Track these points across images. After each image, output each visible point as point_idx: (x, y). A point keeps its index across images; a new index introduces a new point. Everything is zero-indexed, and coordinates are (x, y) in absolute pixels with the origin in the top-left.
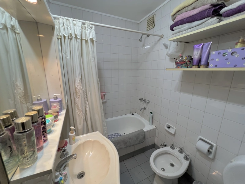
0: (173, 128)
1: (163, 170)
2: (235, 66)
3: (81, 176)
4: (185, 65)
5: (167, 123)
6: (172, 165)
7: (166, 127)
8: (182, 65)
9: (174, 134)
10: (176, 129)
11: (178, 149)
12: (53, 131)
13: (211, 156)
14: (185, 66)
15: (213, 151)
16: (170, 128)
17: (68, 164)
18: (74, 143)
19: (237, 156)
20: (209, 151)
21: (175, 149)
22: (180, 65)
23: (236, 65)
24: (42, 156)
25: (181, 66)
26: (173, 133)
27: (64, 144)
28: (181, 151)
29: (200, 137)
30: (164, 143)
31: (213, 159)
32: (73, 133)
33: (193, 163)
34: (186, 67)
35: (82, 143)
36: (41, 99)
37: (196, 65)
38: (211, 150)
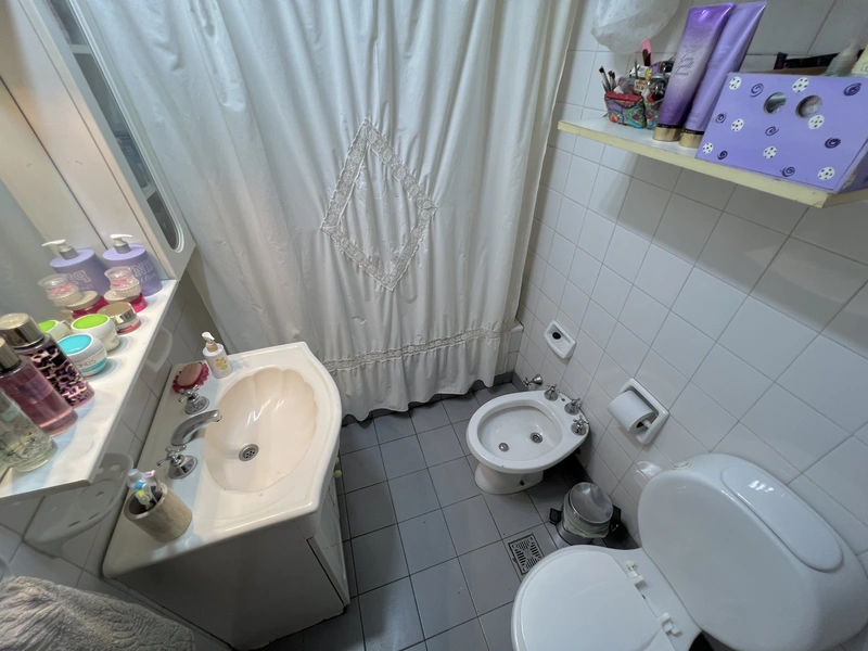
0: (569, 341)
1: (504, 447)
2: (787, 173)
3: (249, 453)
4: (636, 111)
5: (554, 322)
6: (536, 438)
7: (549, 333)
8: (625, 112)
9: (568, 359)
10: (575, 346)
11: (568, 401)
12: (116, 364)
13: (642, 438)
14: (636, 117)
15: (652, 426)
16: (562, 338)
17: (204, 430)
18: (226, 374)
19: (710, 452)
20: (640, 424)
21: (559, 399)
22: (619, 108)
23: (791, 170)
24: (69, 442)
25: (621, 113)
26: (563, 356)
27: (196, 376)
28: (573, 408)
29: (633, 382)
30: (537, 376)
31: (648, 445)
32: (216, 349)
33: (596, 440)
34: (639, 122)
35: (252, 374)
36: (73, 253)
37: (669, 127)
38: (647, 423)
